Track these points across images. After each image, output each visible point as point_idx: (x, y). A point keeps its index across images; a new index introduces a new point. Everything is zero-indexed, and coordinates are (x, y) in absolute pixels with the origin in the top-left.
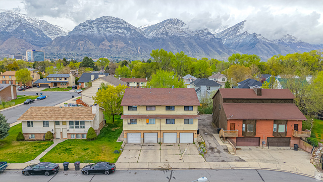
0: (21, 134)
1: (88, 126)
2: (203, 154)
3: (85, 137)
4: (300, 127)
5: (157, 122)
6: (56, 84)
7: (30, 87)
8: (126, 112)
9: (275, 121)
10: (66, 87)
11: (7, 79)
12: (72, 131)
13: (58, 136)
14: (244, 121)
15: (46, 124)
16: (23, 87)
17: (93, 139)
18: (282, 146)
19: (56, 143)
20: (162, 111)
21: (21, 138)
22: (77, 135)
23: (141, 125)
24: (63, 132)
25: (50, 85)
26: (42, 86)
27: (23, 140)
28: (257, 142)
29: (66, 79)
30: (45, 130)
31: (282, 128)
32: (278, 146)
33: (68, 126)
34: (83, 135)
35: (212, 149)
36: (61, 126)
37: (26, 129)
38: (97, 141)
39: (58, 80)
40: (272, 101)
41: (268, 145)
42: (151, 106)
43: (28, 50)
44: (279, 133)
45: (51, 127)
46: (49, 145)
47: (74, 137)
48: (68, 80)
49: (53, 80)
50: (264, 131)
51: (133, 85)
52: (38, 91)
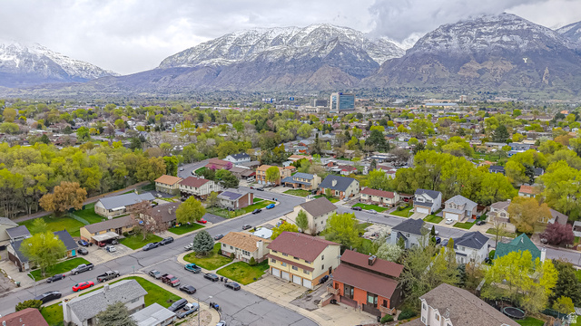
0: (220, 250)
1: (251, 256)
2: (299, 298)
4: (388, 304)
5: (288, 266)
6: (300, 185)
8: (271, 252)
11: (261, 173)
12: (244, 256)
13: (237, 256)
15: (231, 248)
17: (252, 266)
19: (235, 261)
20: (291, 259)
21: (220, 252)
22: (246, 259)
23: (279, 265)
24: (240, 256)
25: (294, 185)
26: (287, 185)
27: (221, 254)
28: (355, 304)
29: (309, 181)
30: (231, 251)
31: (371, 300)
32: (372, 313)
33: (242, 253)
34: (248, 260)
35: (309, 297)
36: (239, 251)
37: (223, 248)
39: (302, 181)
41: (363, 310)
42: (285, 254)
43: (333, 94)
44: (369, 303)
45: (233, 251)
46: (229, 262)
47: (244, 260)
48: (312, 182)
49: (297, 180)
50: (360, 297)
51: (376, 199)
52: (281, 192)
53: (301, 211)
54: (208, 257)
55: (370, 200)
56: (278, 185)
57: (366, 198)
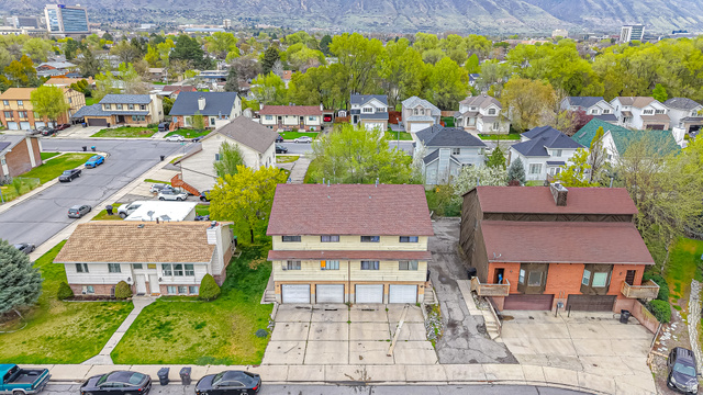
0: (65, 286)
1: (200, 273)
2: (435, 339)
3: (197, 292)
4: (638, 277)
5: (344, 266)
6: (121, 119)
7: (67, 126)
8: (278, 244)
9: (587, 266)
10: (146, 125)
11: (14, 106)
12: (168, 280)
13: (141, 288)
14: (523, 265)
15: (114, 268)
16: (51, 126)
17: (212, 299)
18: (597, 310)
19: (139, 305)
20: (354, 244)
21: (67, 294)
22: (180, 287)
23: (310, 271)
24: (151, 282)
25: (109, 120)
26: (92, 123)
27: (72, 297)
28: (548, 302)
29: (143, 107)
30: (115, 278)
31: (600, 280)
32: (588, 310)
33: (160, 272)
34: (191, 288)
35: (453, 325)
36: (145, 271)
37: (73, 277)
38: (220, 301)
39: (125, 109)
40: (586, 217)
41: (569, 308)
42: (330, 236)
43: (48, 6)
44: (594, 289)
45: (125, 274)
46: (124, 313)
47: (173, 292)
48: (148, 108)
49: (114, 108)
50: (563, 284)
51: (291, 121)
52: (87, 136)
53: (225, 145)
54: (31, 321)
55: (280, 124)
56: (69, 126)
57: (274, 121)
